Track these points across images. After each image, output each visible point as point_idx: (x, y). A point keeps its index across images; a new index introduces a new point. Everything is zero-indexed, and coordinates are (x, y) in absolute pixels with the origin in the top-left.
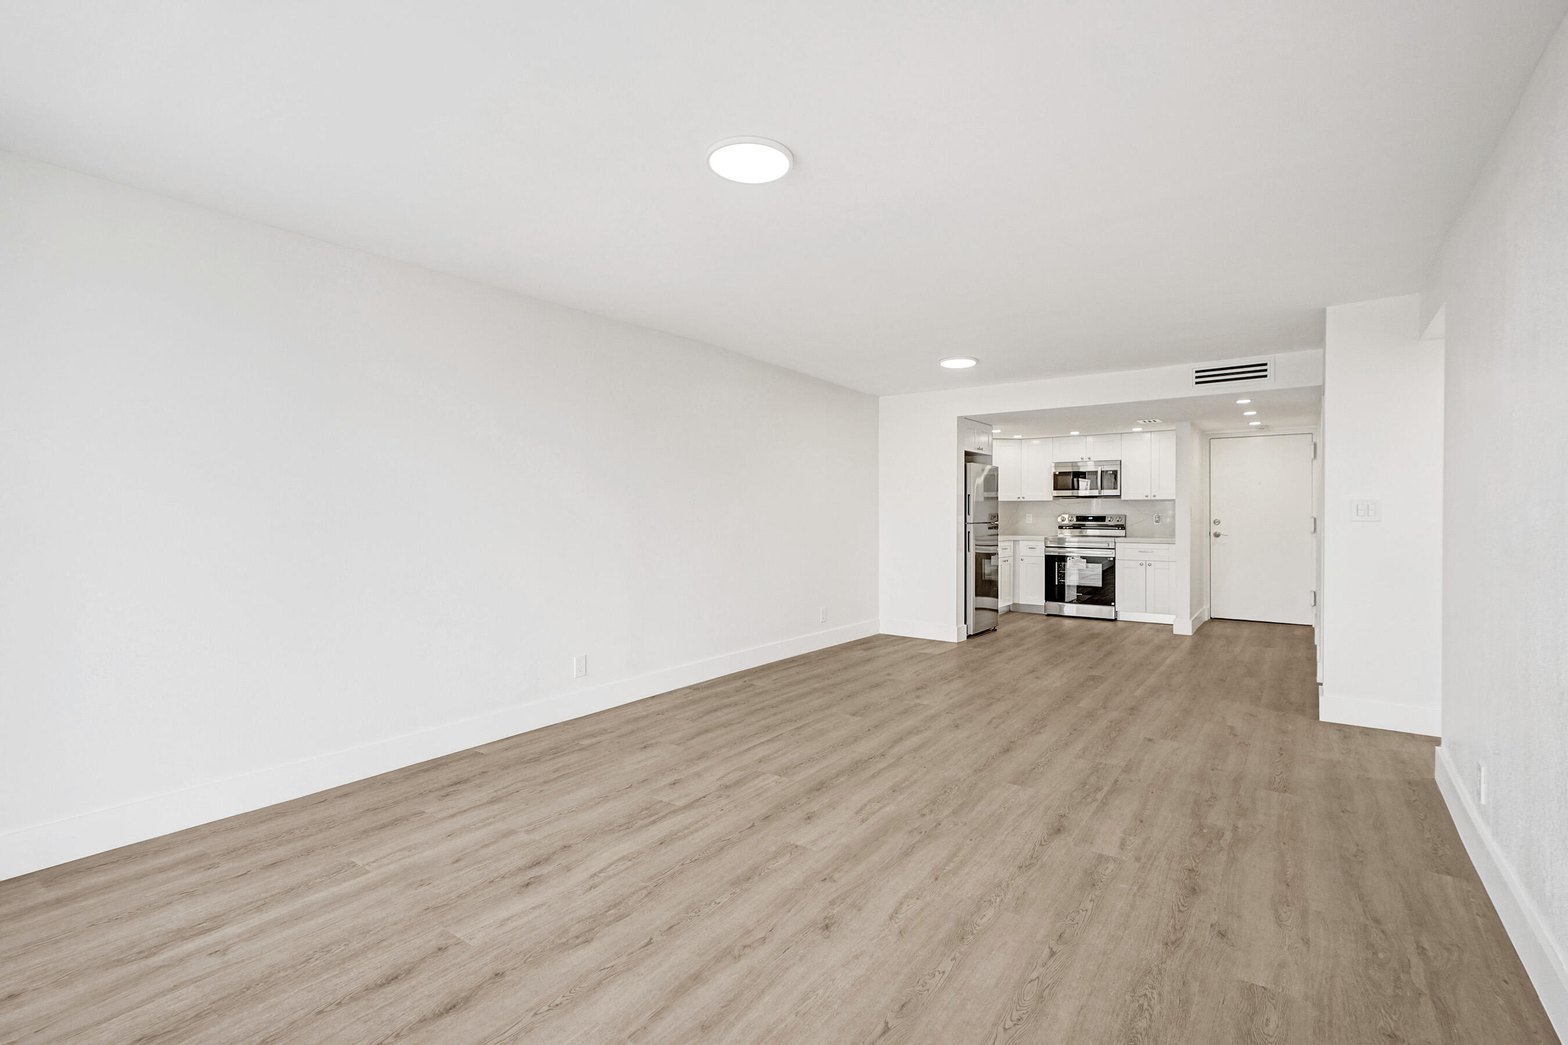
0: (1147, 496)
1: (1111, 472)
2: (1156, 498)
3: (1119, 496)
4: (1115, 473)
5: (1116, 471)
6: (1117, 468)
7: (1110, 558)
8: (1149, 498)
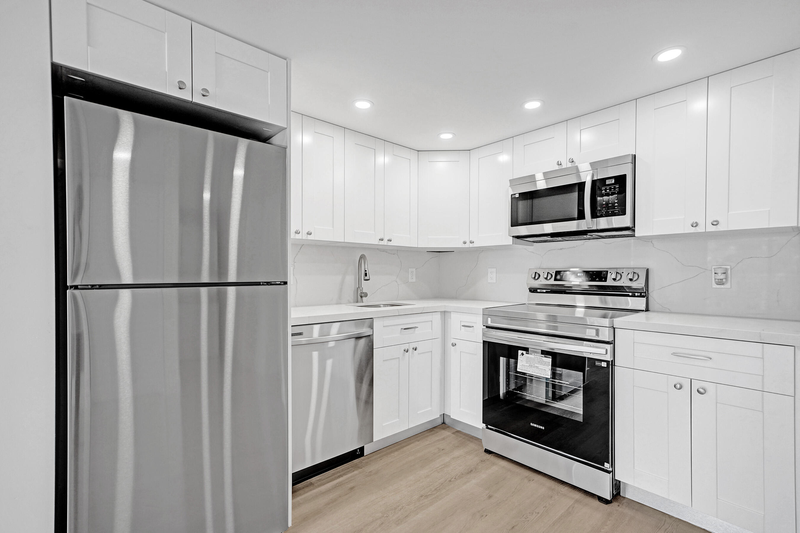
0: (695, 225)
1: (613, 181)
2: (721, 228)
3: (631, 229)
4: (621, 180)
5: (624, 177)
6: (626, 170)
7: (601, 361)
8: (700, 229)
